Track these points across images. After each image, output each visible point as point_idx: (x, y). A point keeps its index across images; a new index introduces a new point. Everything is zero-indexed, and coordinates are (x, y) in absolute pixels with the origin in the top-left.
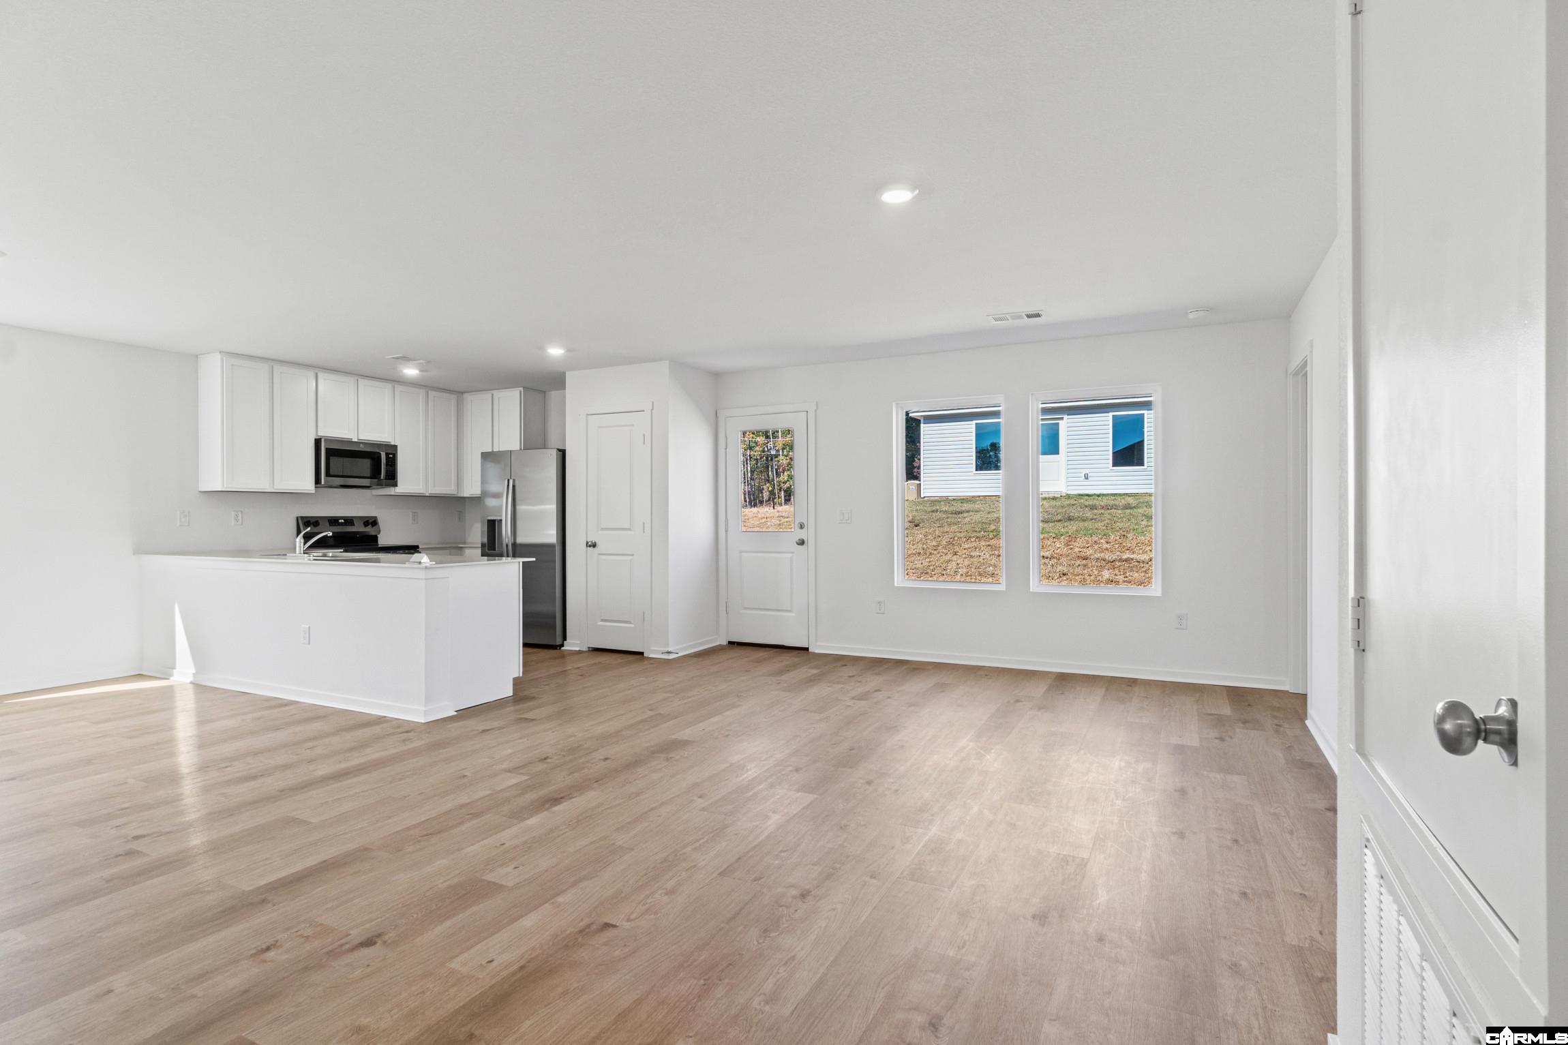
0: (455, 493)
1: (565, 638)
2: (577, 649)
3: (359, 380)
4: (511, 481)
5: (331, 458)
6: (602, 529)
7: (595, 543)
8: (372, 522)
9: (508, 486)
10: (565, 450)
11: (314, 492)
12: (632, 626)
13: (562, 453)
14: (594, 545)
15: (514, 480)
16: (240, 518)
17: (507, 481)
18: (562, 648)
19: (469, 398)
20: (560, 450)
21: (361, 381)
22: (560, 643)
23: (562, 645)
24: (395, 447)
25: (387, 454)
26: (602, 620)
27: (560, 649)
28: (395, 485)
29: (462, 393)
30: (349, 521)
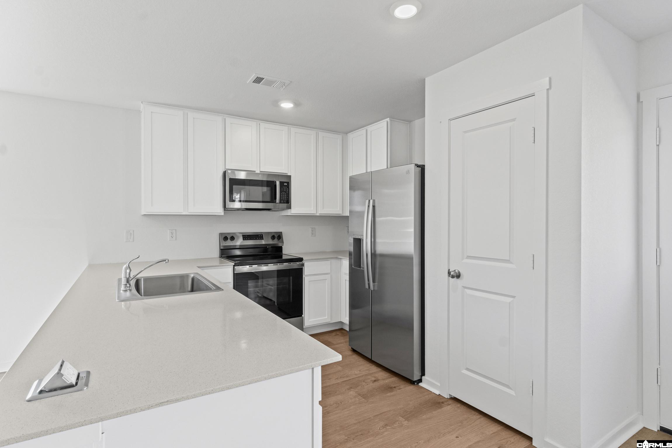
0: (341, 213)
1: (423, 374)
2: (437, 392)
3: (261, 124)
4: (371, 201)
5: (234, 187)
6: (469, 257)
7: (459, 273)
8: (279, 236)
9: (369, 206)
10: (424, 166)
11: (223, 214)
12: (512, 393)
13: (422, 169)
14: (458, 276)
15: (374, 201)
16: (174, 235)
17: (367, 201)
18: (420, 384)
19: (351, 136)
20: (418, 166)
21: (263, 125)
22: (419, 378)
23: (420, 381)
24: (290, 177)
25: (282, 183)
26: (468, 369)
27: (418, 383)
28: (289, 207)
29: (347, 133)
30: (258, 236)
